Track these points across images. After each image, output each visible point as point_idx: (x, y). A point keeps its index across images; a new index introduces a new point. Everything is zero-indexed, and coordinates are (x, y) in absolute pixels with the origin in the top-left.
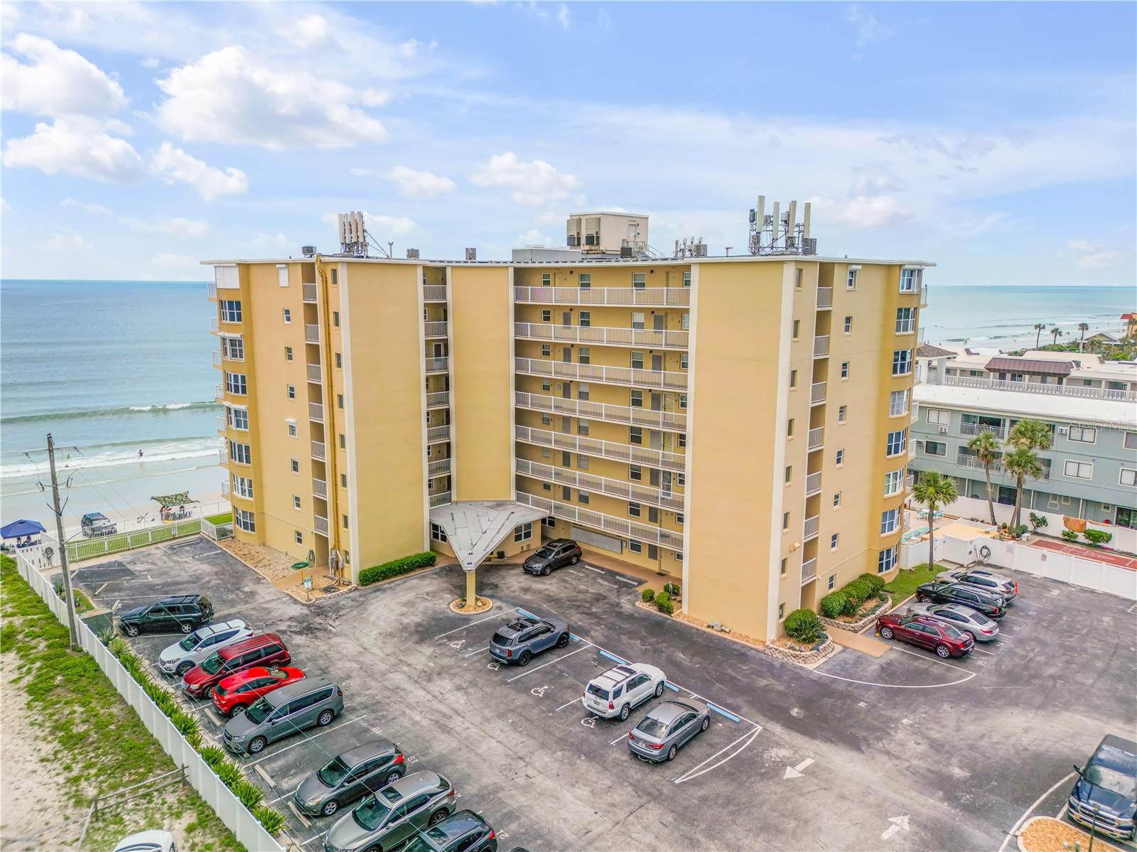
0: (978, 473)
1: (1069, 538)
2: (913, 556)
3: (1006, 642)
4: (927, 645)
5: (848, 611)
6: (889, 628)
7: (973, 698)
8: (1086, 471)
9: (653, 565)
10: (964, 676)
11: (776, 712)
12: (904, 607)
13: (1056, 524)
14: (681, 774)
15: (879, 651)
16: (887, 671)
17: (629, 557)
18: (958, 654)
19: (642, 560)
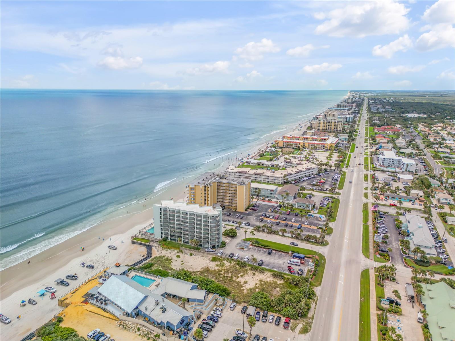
0: (255, 193)
1: (263, 199)
2: (251, 203)
3: (259, 209)
4: (254, 210)
5: (248, 208)
6: (252, 209)
7: (257, 213)
8: (264, 193)
9: (232, 207)
10: (257, 211)
11: (247, 215)
12: (251, 208)
13: (262, 198)
14: (243, 219)
15: (251, 211)
16: (252, 212)
17: (230, 207)
18: (256, 210)
19: (231, 207)
